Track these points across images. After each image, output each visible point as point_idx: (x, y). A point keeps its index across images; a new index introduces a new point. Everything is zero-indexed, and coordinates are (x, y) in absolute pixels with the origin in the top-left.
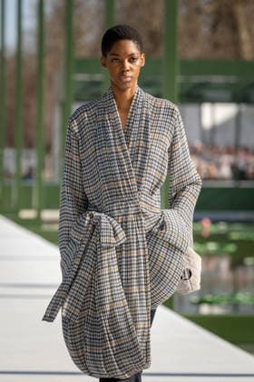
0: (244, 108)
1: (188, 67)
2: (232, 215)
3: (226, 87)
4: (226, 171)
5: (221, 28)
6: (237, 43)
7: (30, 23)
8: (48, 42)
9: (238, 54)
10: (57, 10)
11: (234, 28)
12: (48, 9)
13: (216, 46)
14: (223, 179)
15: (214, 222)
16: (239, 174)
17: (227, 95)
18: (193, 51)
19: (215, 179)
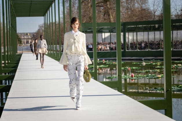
0: (111, 33)
1: (99, 25)
2: (110, 58)
3: (107, 29)
4: (108, 48)
5: (106, 15)
6: (110, 19)
7: (61, 16)
8: (66, 20)
9: (110, 21)
10: (67, 12)
11: (109, 15)
12: (66, 12)
13: (105, 19)
14: (108, 50)
15: (105, 60)
16: (111, 49)
17: (108, 31)
18: (100, 21)
19: (106, 50)
